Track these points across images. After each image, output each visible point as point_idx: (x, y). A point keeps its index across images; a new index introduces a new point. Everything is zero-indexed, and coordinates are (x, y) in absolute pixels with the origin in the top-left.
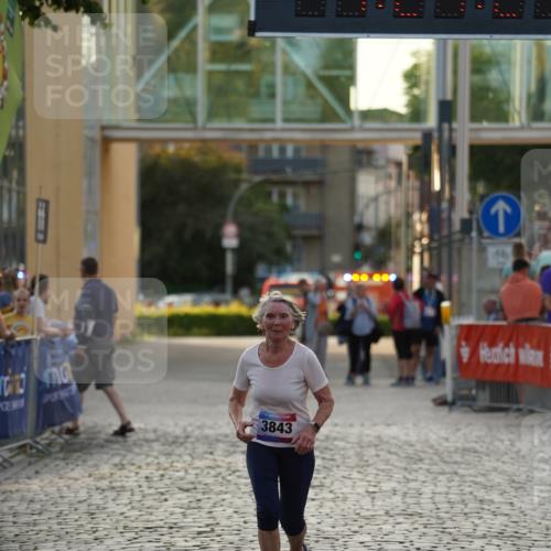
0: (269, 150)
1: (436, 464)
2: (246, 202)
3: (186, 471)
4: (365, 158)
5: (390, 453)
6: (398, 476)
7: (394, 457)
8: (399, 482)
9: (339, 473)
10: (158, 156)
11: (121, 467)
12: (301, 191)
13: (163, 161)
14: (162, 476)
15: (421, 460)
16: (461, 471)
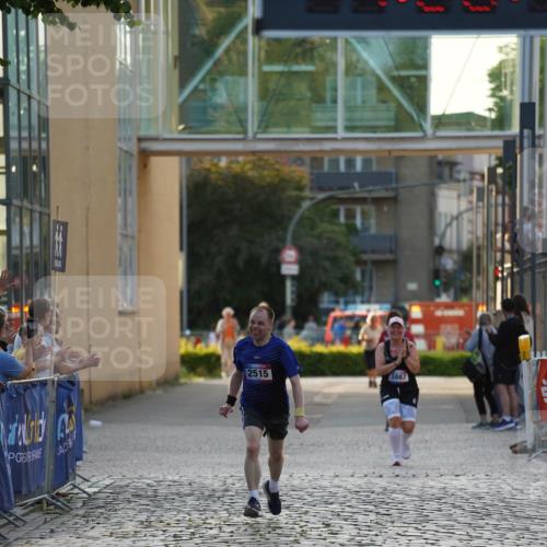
0: (335, 162)
1: (505, 519)
2: (308, 223)
3: (220, 528)
4: (446, 171)
5: (454, 506)
6: (461, 532)
7: (459, 512)
8: (461, 540)
9: (392, 530)
10: (209, 170)
11: (147, 524)
12: (371, 209)
13: (213, 176)
14: (193, 534)
15: (489, 515)
16: (532, 527)
